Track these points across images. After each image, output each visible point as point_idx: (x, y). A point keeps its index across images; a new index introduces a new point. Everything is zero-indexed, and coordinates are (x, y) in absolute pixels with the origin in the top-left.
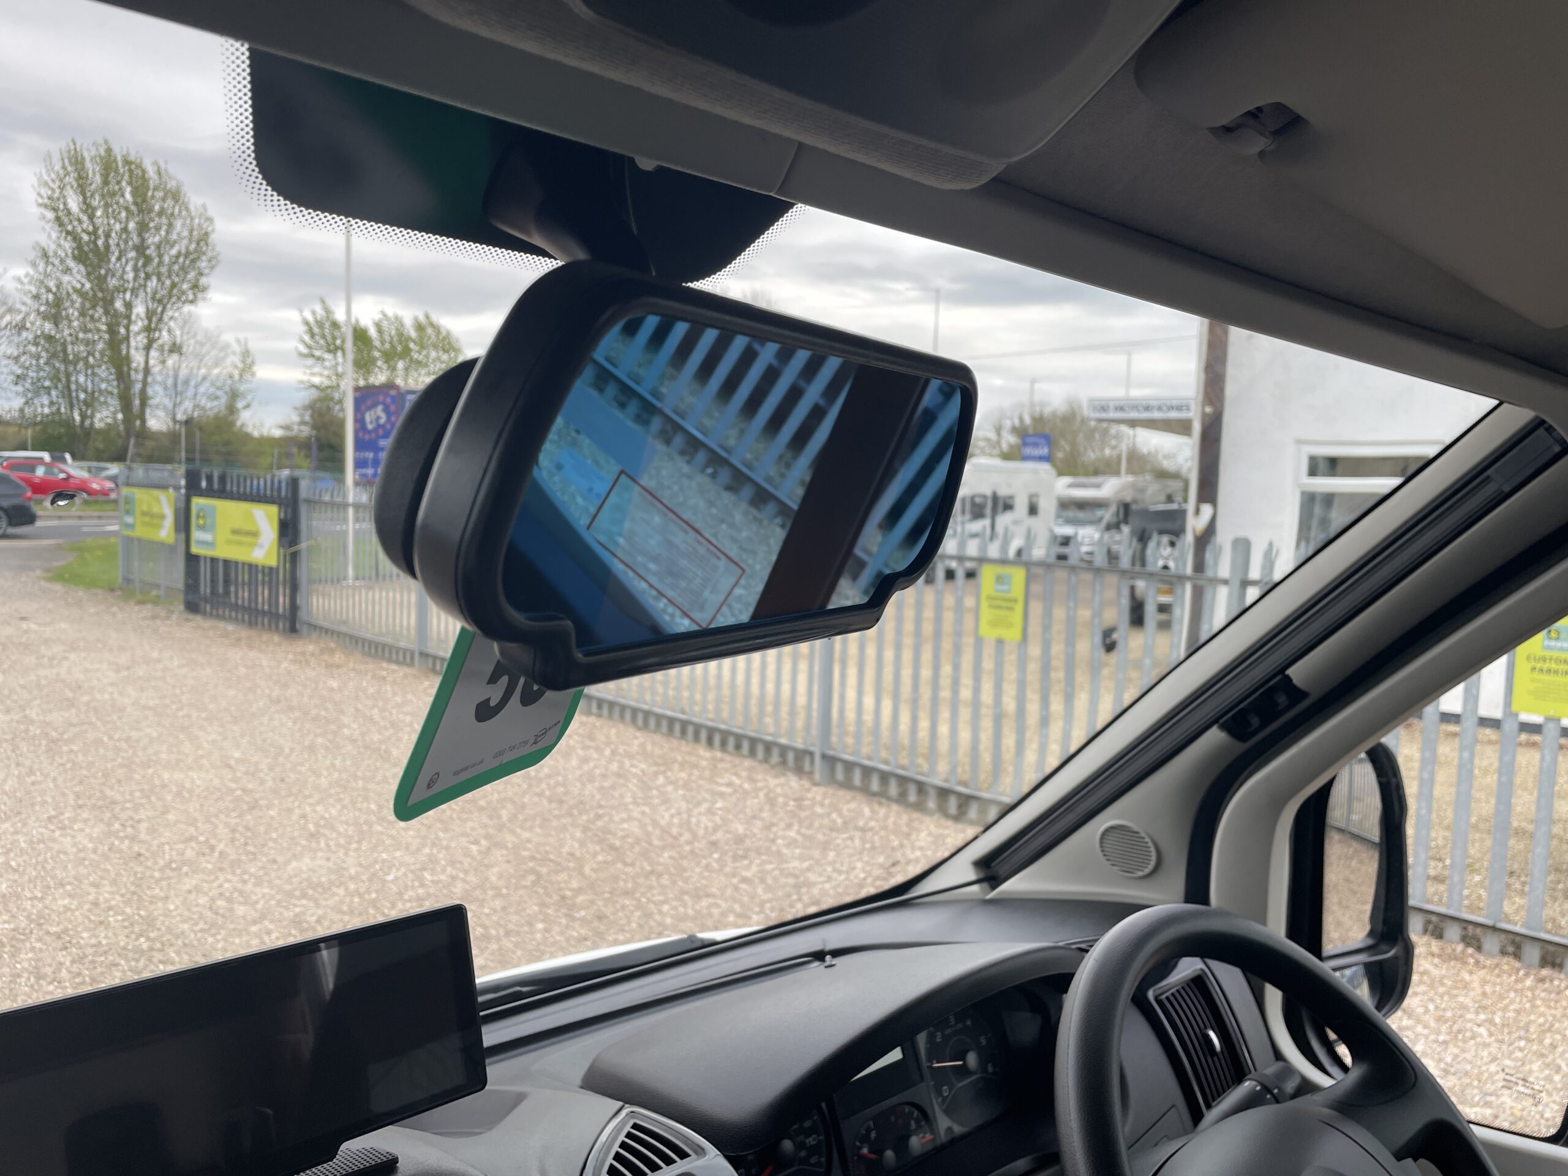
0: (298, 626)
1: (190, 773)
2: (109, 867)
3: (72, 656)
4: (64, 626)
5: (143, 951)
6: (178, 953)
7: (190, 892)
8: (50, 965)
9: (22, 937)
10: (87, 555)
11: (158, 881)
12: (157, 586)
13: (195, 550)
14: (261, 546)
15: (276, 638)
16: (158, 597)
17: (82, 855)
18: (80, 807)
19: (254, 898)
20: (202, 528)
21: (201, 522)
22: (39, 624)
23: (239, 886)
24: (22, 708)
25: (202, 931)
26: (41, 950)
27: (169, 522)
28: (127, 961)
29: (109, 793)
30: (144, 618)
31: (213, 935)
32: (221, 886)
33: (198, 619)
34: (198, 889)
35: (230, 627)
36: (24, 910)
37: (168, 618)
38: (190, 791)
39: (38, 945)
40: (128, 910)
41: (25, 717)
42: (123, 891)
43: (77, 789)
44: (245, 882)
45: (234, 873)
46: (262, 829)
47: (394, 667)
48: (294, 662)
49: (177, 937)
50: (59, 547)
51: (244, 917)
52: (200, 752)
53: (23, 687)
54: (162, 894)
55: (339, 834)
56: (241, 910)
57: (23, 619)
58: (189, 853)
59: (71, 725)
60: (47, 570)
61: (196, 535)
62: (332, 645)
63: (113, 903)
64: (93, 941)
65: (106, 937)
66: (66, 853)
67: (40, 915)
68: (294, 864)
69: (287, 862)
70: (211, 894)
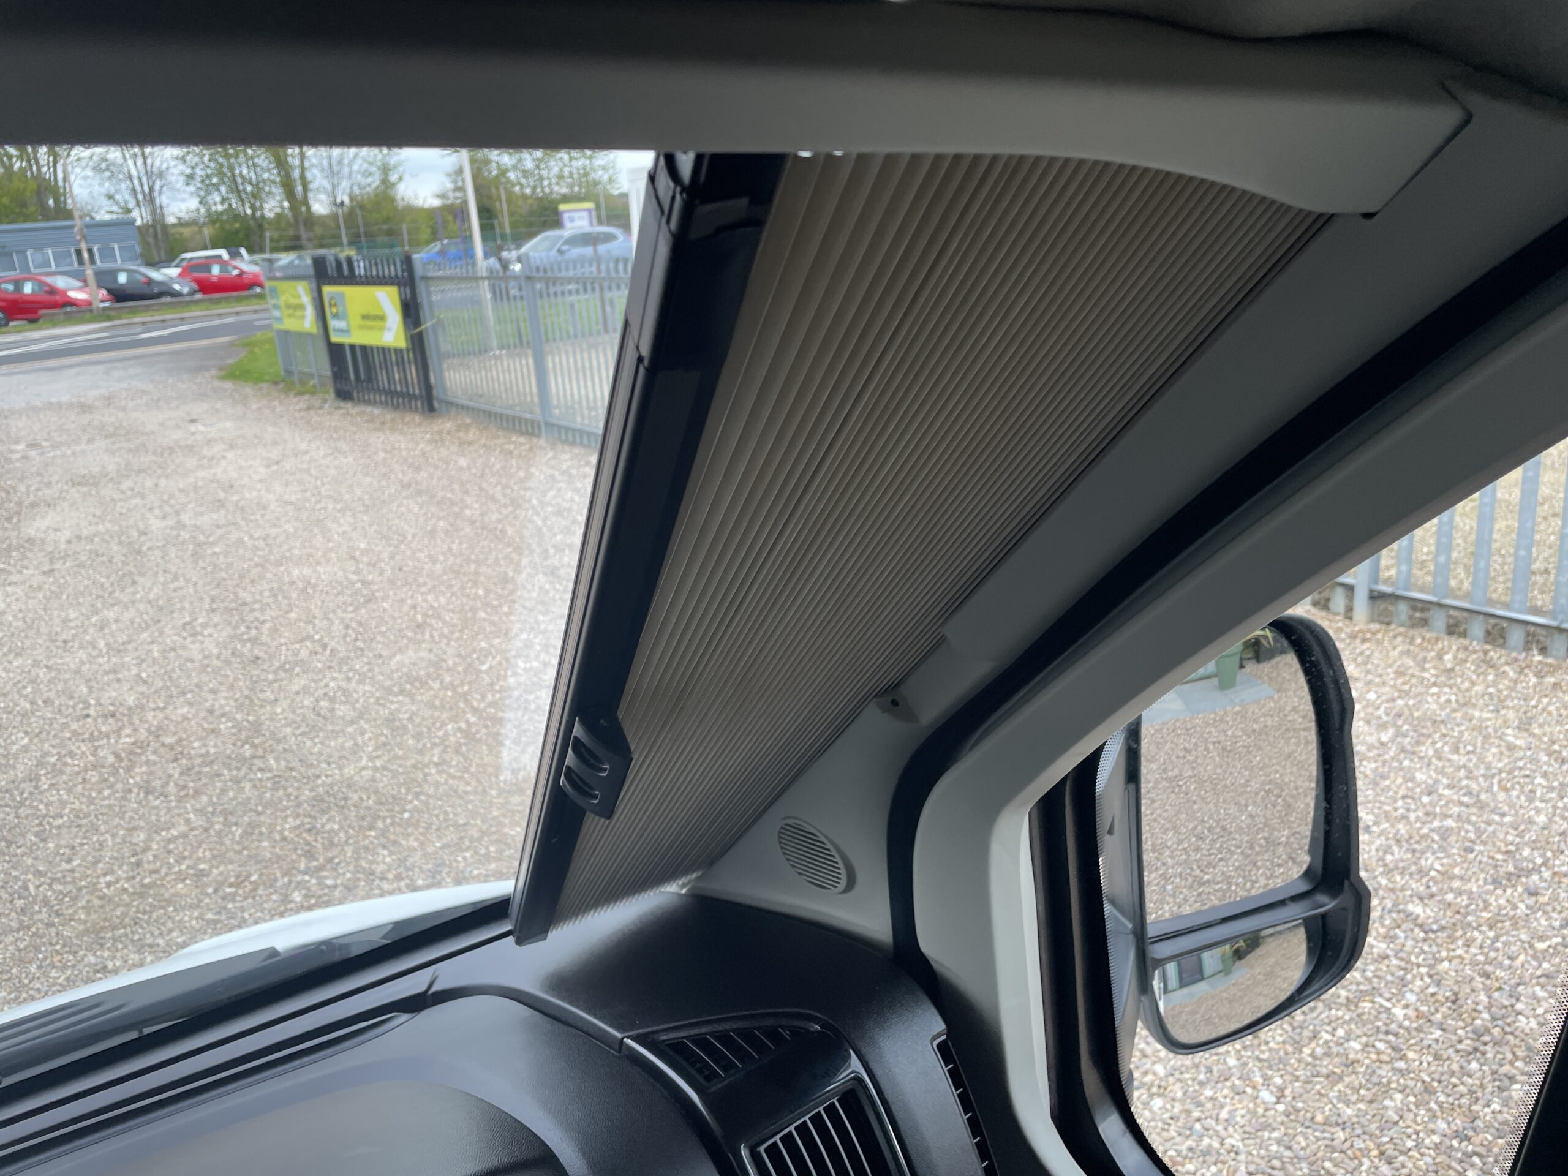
0: (436, 404)
1: (318, 568)
2: (229, 672)
3: (230, 455)
4: (228, 424)
5: (245, 759)
6: (277, 759)
7: (297, 693)
8: (160, 778)
9: (139, 751)
10: (256, 350)
11: (271, 683)
12: (311, 376)
13: (335, 338)
14: (390, 329)
15: (417, 419)
16: (314, 386)
17: (206, 662)
18: (213, 610)
19: (355, 696)
20: (336, 316)
21: (334, 310)
22: (205, 425)
23: (344, 684)
24: (178, 513)
25: (303, 734)
26: (155, 763)
27: (310, 312)
28: (230, 770)
29: (242, 594)
30: (300, 411)
31: (312, 739)
32: (326, 685)
33: (349, 405)
34: (305, 690)
35: (376, 411)
36: (146, 722)
37: (321, 408)
38: (315, 586)
39: (153, 758)
40: (239, 716)
41: (179, 522)
42: (238, 695)
43: (213, 593)
44: (349, 680)
45: (340, 671)
46: (374, 623)
47: (522, 439)
48: (430, 441)
49: (279, 741)
50: (232, 344)
51: (343, 718)
52: (330, 545)
53: (181, 491)
54: (272, 697)
55: (444, 622)
56: (342, 710)
57: (192, 421)
58: (304, 654)
59: (218, 527)
60: (221, 369)
61: (333, 324)
62: (469, 421)
63: (227, 709)
64: (203, 751)
65: (215, 746)
66: (192, 661)
67: (160, 728)
68: (398, 658)
69: (391, 657)
70: (316, 695)
